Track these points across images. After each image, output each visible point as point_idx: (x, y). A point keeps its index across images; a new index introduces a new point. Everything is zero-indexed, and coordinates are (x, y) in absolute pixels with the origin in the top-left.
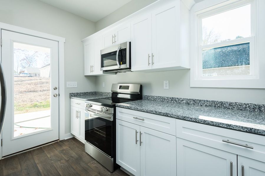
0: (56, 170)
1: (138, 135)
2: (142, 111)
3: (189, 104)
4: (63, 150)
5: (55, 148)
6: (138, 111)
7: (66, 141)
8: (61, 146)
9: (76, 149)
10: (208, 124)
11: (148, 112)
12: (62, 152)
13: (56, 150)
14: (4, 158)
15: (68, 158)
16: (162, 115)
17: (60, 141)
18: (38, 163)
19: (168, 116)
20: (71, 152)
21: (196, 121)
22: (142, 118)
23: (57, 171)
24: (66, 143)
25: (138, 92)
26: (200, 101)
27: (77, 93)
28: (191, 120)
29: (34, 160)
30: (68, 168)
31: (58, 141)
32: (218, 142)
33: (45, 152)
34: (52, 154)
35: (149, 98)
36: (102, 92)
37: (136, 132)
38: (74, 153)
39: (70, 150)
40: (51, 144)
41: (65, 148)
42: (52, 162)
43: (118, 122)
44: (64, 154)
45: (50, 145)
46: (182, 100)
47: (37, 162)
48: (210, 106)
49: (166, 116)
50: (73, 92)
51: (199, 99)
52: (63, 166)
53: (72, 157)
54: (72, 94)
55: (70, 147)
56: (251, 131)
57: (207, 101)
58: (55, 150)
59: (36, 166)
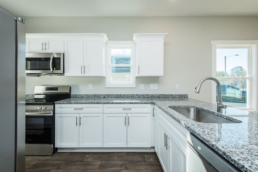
1: (78, 119)
2: (81, 104)
3: (105, 97)
6: (78, 104)
10: (118, 103)
11: (86, 104)
16: (96, 104)
19: (99, 104)
21: (113, 103)
22: (81, 108)
25: (68, 92)
26: (111, 95)
28: (111, 103)
32: (121, 110)
35: (77, 96)
37: (77, 118)
43: (56, 116)
46: (101, 96)
48: (115, 97)
49: (97, 104)
51: (110, 94)
56: (131, 103)
57: (114, 95)
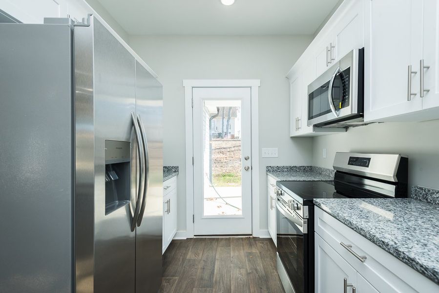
0: (230, 281)
4: (250, 253)
5: (243, 246)
7: (259, 241)
8: (251, 245)
9: (268, 260)
12: (248, 256)
13: (243, 249)
14: (195, 237)
15: (251, 269)
17: (254, 238)
18: (217, 259)
20: (259, 261)
23: (230, 283)
24: (259, 244)
27: (278, 168)
29: (216, 253)
30: (243, 285)
31: (251, 237)
33: (231, 247)
34: (237, 253)
36: (320, 169)
38: (261, 265)
39: (258, 256)
40: (242, 238)
41: (254, 251)
42: (232, 265)
44: (249, 261)
45: (240, 238)
47: (217, 257)
50: (272, 166)
52: (239, 279)
53: (256, 270)
54: (270, 168)
55: (260, 253)
58: (242, 247)
59: (214, 263)
